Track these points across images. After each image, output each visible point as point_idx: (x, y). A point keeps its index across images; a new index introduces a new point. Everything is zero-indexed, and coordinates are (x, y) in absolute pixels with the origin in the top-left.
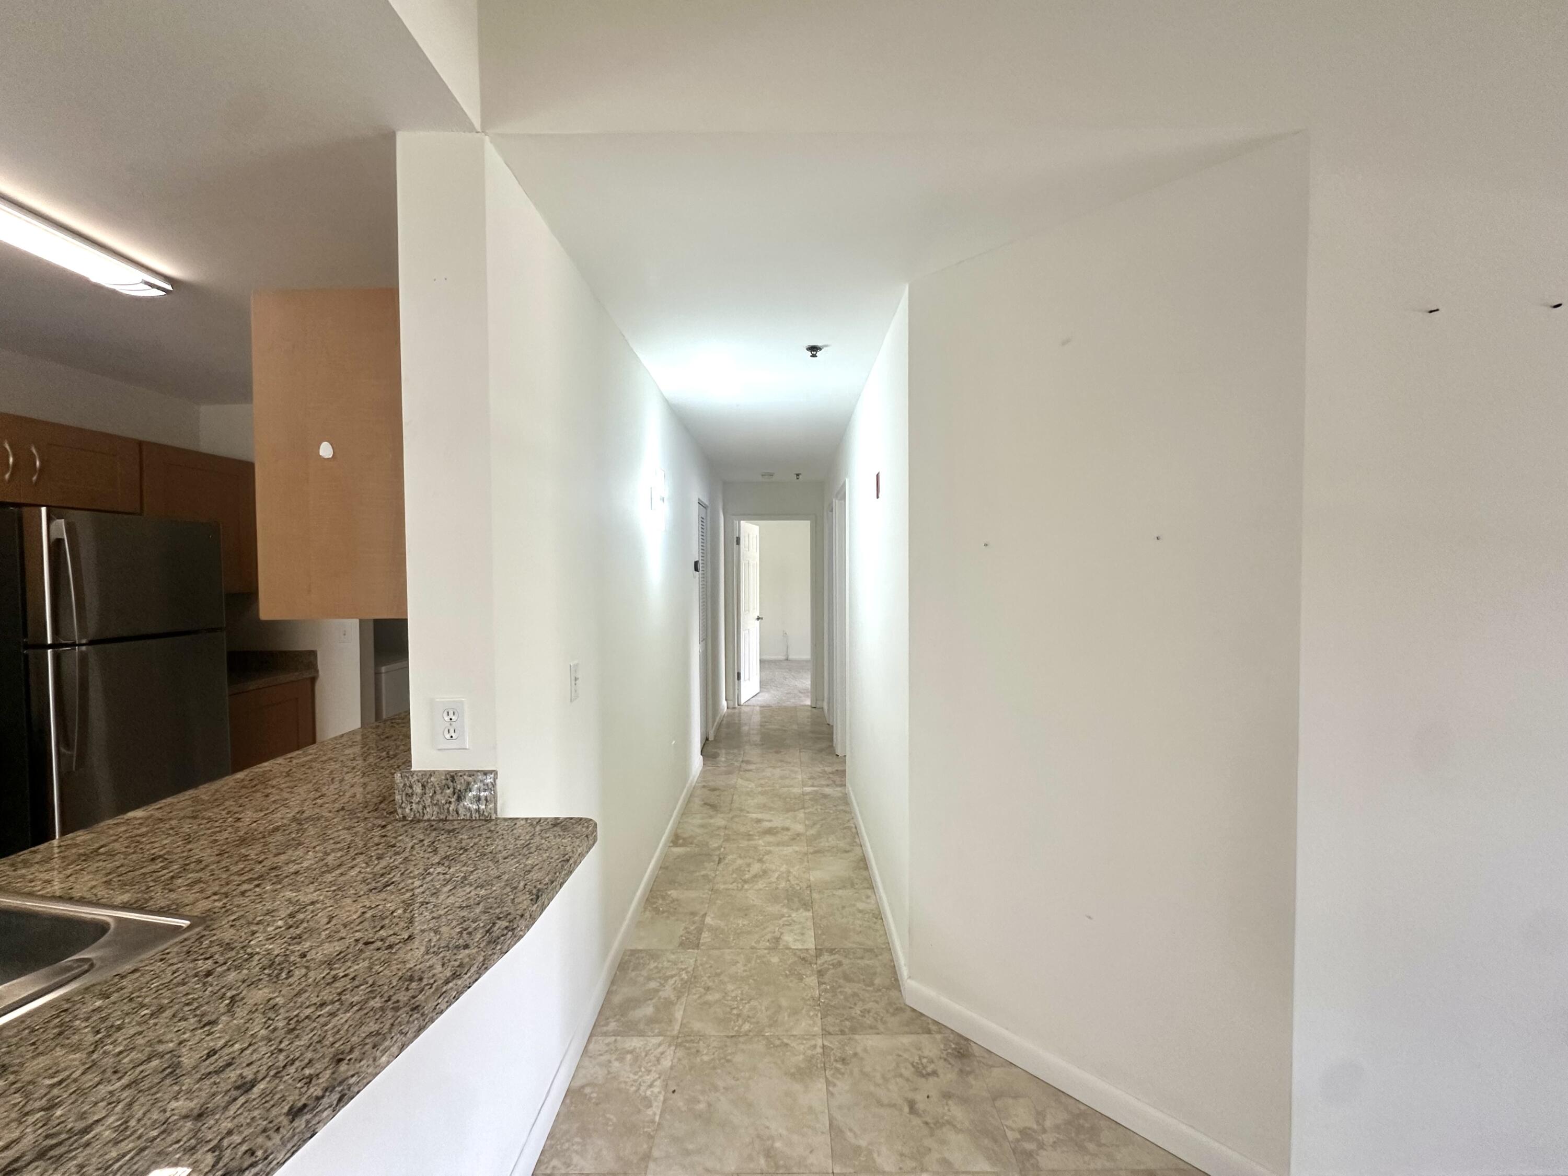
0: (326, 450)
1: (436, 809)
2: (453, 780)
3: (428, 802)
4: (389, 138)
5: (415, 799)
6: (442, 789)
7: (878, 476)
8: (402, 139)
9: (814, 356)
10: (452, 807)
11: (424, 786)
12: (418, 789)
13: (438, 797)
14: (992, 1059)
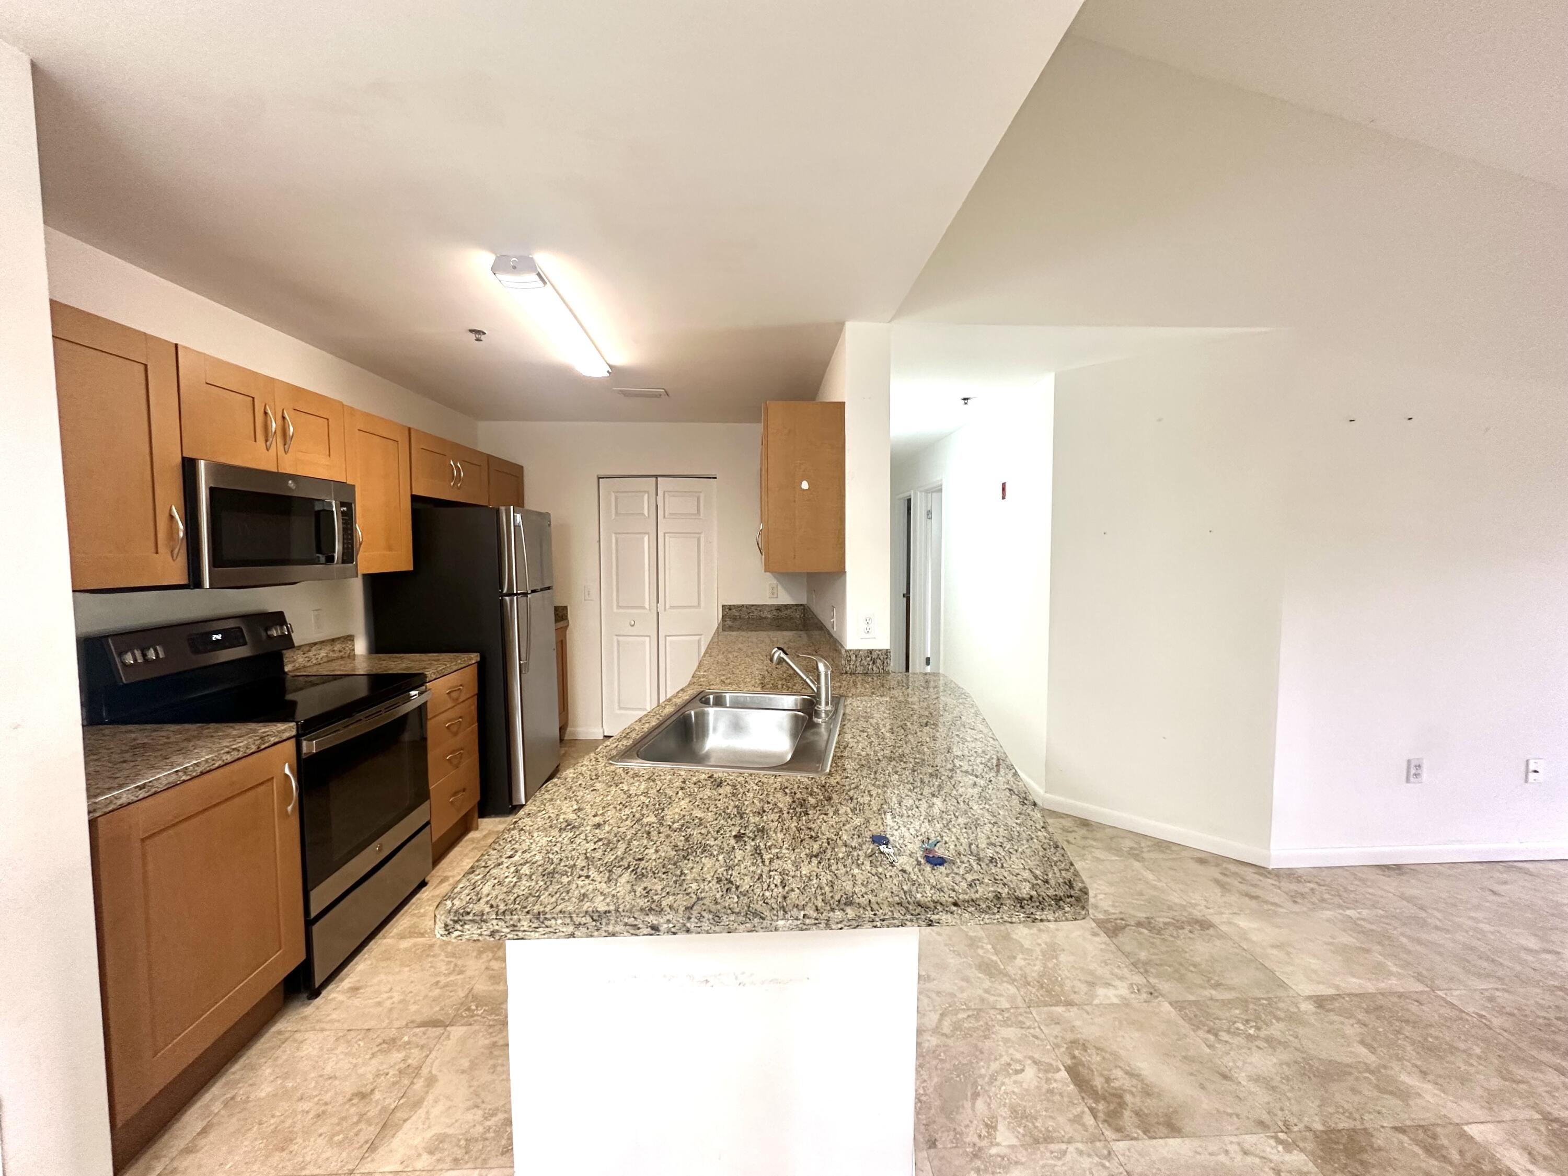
0: (805, 485)
1: (862, 668)
2: (871, 653)
3: (858, 664)
4: (840, 326)
5: (852, 663)
6: (865, 658)
7: (1004, 485)
8: (849, 326)
9: (966, 403)
10: (870, 667)
11: (856, 656)
12: (853, 658)
13: (863, 661)
14: (1102, 826)
